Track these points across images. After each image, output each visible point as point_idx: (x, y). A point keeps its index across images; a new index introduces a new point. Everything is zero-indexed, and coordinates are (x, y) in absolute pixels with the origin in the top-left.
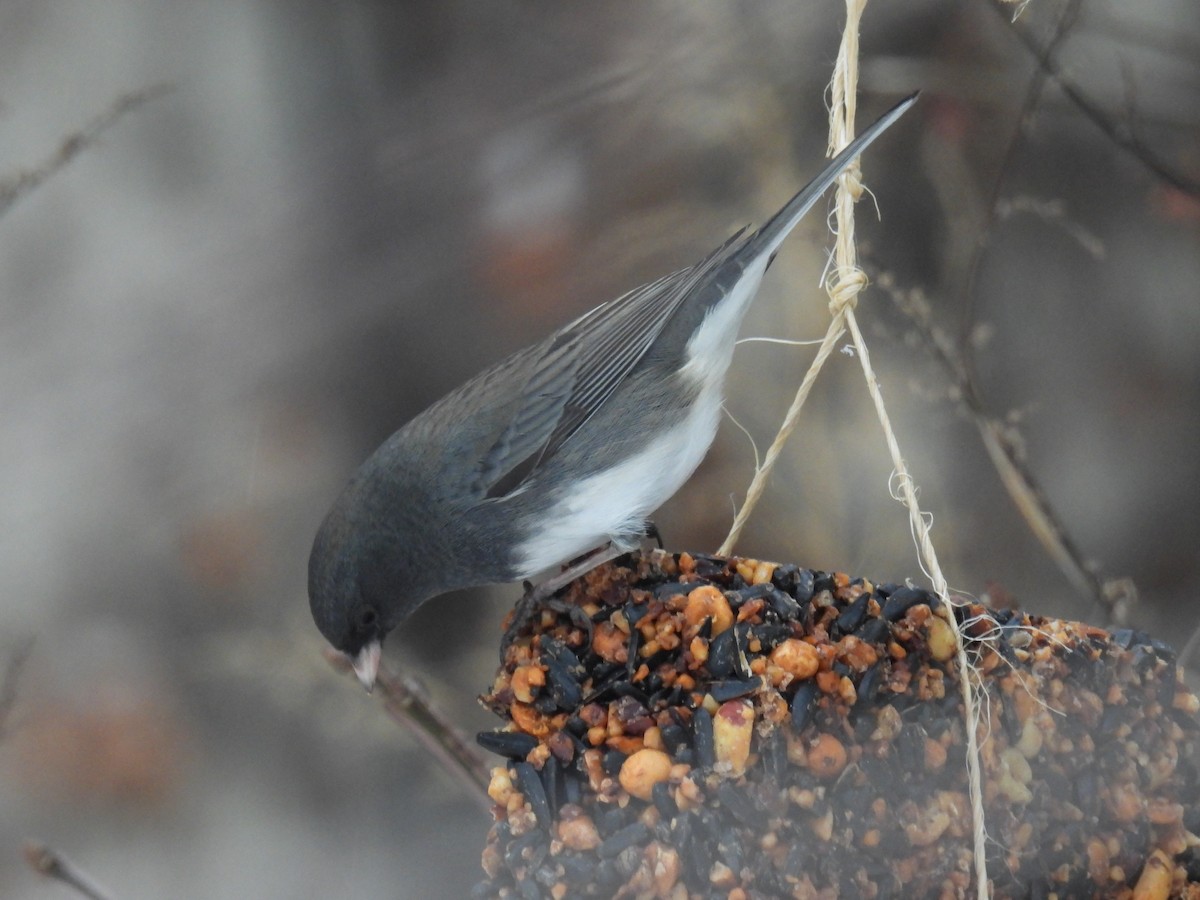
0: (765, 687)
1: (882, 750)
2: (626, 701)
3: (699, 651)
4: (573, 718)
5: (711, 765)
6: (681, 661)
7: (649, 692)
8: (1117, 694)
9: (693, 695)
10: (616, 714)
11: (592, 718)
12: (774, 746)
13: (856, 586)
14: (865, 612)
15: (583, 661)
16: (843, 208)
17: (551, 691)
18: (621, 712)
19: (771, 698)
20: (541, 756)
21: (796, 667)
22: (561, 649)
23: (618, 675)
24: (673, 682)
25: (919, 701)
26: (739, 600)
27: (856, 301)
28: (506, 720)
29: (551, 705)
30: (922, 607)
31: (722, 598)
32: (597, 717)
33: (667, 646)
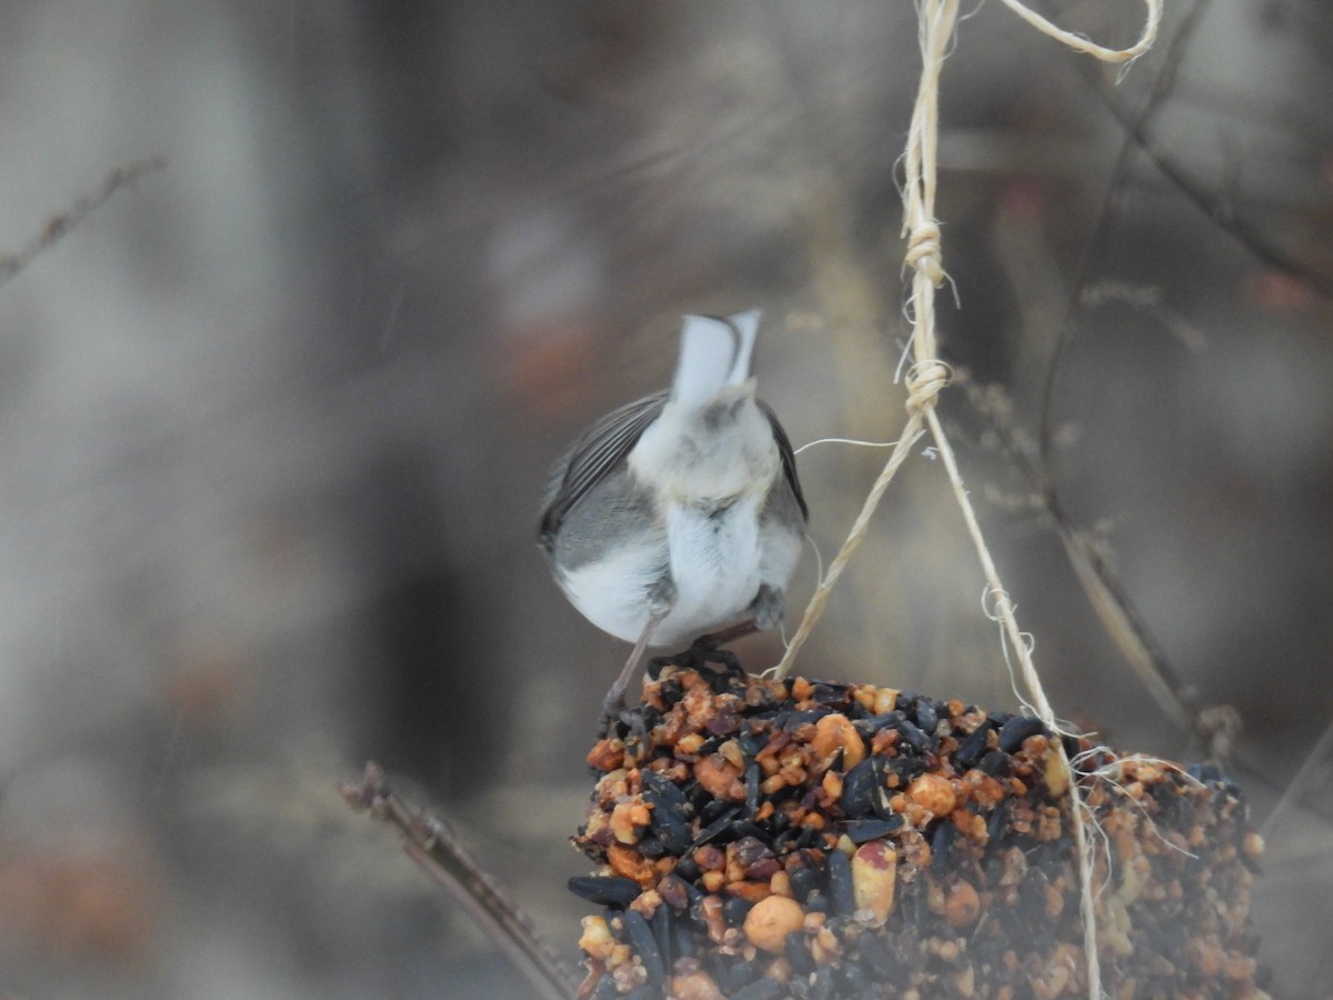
0: (907, 827)
1: (1012, 897)
2: (748, 843)
3: (832, 785)
4: (684, 862)
5: (851, 914)
6: (810, 797)
7: (774, 833)
8: (1199, 835)
9: (826, 836)
10: (737, 857)
11: (709, 861)
12: (916, 891)
13: (971, 715)
14: (985, 743)
15: (692, 798)
16: (922, 294)
17: (656, 831)
18: (743, 854)
19: (913, 840)
20: (651, 904)
21: (935, 804)
22: (665, 783)
23: (734, 812)
24: (801, 821)
25: (1039, 843)
26: (870, 729)
27: (936, 398)
28: (600, 863)
29: (653, 846)
30: (1039, 738)
31: (852, 728)
32: (715, 860)
33: (793, 781)
